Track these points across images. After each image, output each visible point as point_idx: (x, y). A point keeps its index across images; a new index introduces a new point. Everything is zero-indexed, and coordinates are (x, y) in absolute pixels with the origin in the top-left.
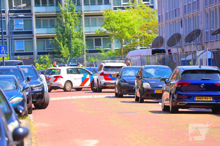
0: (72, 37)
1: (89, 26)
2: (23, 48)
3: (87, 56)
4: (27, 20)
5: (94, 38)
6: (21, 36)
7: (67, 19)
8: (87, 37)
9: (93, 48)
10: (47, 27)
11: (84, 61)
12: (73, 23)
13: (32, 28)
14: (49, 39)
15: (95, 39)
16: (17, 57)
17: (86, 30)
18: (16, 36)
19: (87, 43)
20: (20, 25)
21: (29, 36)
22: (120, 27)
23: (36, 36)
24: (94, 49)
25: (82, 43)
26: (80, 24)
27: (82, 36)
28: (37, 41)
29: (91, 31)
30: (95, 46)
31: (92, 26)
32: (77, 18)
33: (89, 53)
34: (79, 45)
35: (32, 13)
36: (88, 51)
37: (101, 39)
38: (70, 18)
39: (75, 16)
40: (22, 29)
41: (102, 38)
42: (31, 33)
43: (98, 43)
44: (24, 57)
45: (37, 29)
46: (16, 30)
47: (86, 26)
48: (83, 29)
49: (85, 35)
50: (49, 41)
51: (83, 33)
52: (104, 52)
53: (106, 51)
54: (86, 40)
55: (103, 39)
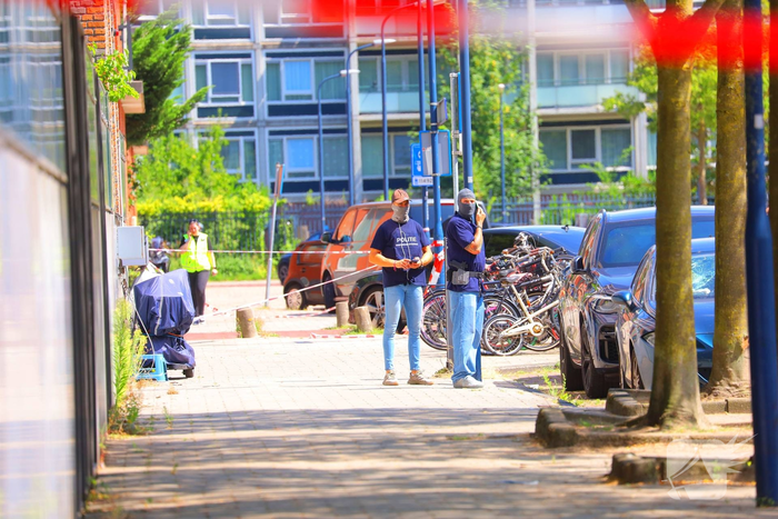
0: (493, 126)
1: (551, 84)
2: (311, 165)
3: (545, 197)
4: (326, 63)
5: (569, 130)
6: (306, 121)
7: (475, 59)
8: (546, 124)
9: (566, 167)
10: (400, 90)
11: (532, 212)
12: (496, 74)
13: (347, 95)
14: (409, 133)
15: (573, 132)
16: (304, 197)
17: (541, 100)
18: (290, 121)
19: (545, 150)
20: (300, 82)
21: (335, 120)
23: (362, 123)
24: (570, 170)
25: (526, 146)
26: (519, 79)
27: (528, 122)
28: (362, 138)
29: (561, 102)
30: (574, 157)
31: (564, 84)
32: (510, 57)
33: (555, 182)
34: (517, 154)
35: (345, 38)
36: (550, 176)
37: (593, 132)
38: (484, 55)
39: (504, 50)
40: (310, 97)
41: (598, 129)
42: (342, 109)
43: (584, 145)
44: (333, 197)
45: (363, 95)
46: (288, 98)
47: (540, 85)
48: (529, 97)
49: (539, 117)
50: (409, 138)
51: (528, 111)
52: (608, 180)
53: (617, 177)
54: (542, 137)
55: (603, 132)
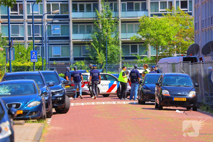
0: (108, 44)
1: (126, 32)
2: (60, 54)
3: (123, 63)
4: (64, 26)
5: (130, 45)
6: (58, 41)
7: (104, 25)
8: (123, 43)
9: (129, 55)
10: (84, 33)
12: (110, 29)
13: (69, 34)
14: (85, 45)
15: (131, 45)
16: (53, 62)
17: (124, 36)
18: (54, 41)
19: (123, 50)
20: (57, 30)
21: (66, 41)
22: (156, 34)
23: (73, 42)
24: (130, 56)
25: (118, 49)
26: (116, 31)
27: (119, 42)
28: (73, 46)
29: (127, 37)
30: (131, 52)
31: (129, 32)
32: (113, 25)
33: (125, 59)
34: (115, 51)
35: (69, 19)
36: (124, 57)
37: (137, 45)
38: (106, 24)
39: (112, 23)
40: (59, 35)
41: (138, 45)
42: (68, 38)
43: (134, 49)
44: (61, 62)
45: (74, 35)
46: (53, 35)
47: (122, 32)
48: (119, 36)
49: (122, 41)
50: (85, 47)
51: (119, 39)
52: (140, 59)
53: (142, 58)
54: (122, 46)
55: (139, 45)
